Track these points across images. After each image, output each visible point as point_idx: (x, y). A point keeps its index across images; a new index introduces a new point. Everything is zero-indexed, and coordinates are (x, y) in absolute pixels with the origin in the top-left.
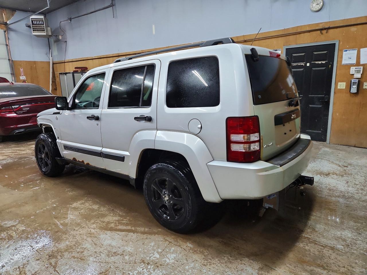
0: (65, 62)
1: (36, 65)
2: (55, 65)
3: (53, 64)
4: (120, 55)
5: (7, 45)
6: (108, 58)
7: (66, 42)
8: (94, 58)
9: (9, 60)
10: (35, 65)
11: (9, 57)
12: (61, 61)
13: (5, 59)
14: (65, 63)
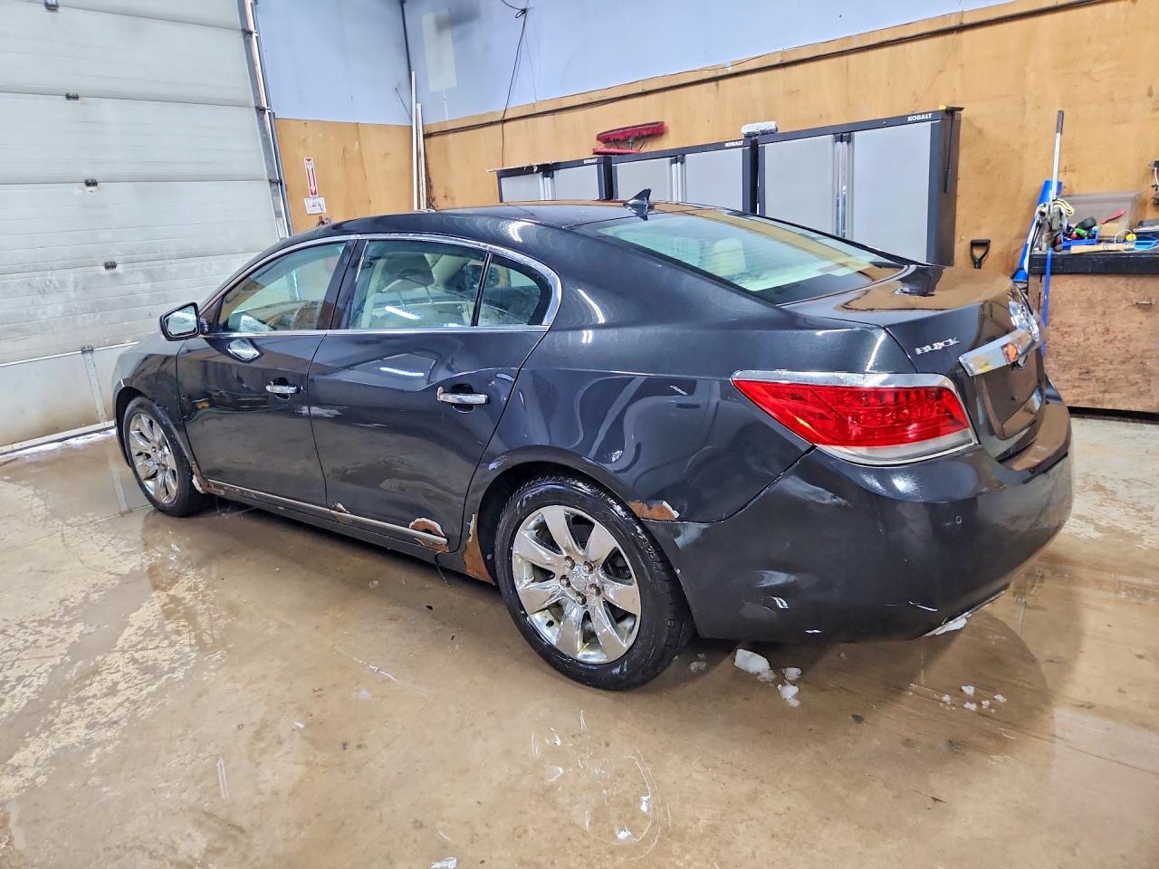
0: (505, 121)
1: (360, 144)
2: (433, 140)
3: (427, 136)
4: (967, 21)
5: (247, 33)
6: (853, 57)
7: (524, 11)
8: (730, 70)
9: (261, 110)
10: (357, 143)
11: (257, 98)
12: (481, 116)
13: (245, 105)
14: (506, 125)
